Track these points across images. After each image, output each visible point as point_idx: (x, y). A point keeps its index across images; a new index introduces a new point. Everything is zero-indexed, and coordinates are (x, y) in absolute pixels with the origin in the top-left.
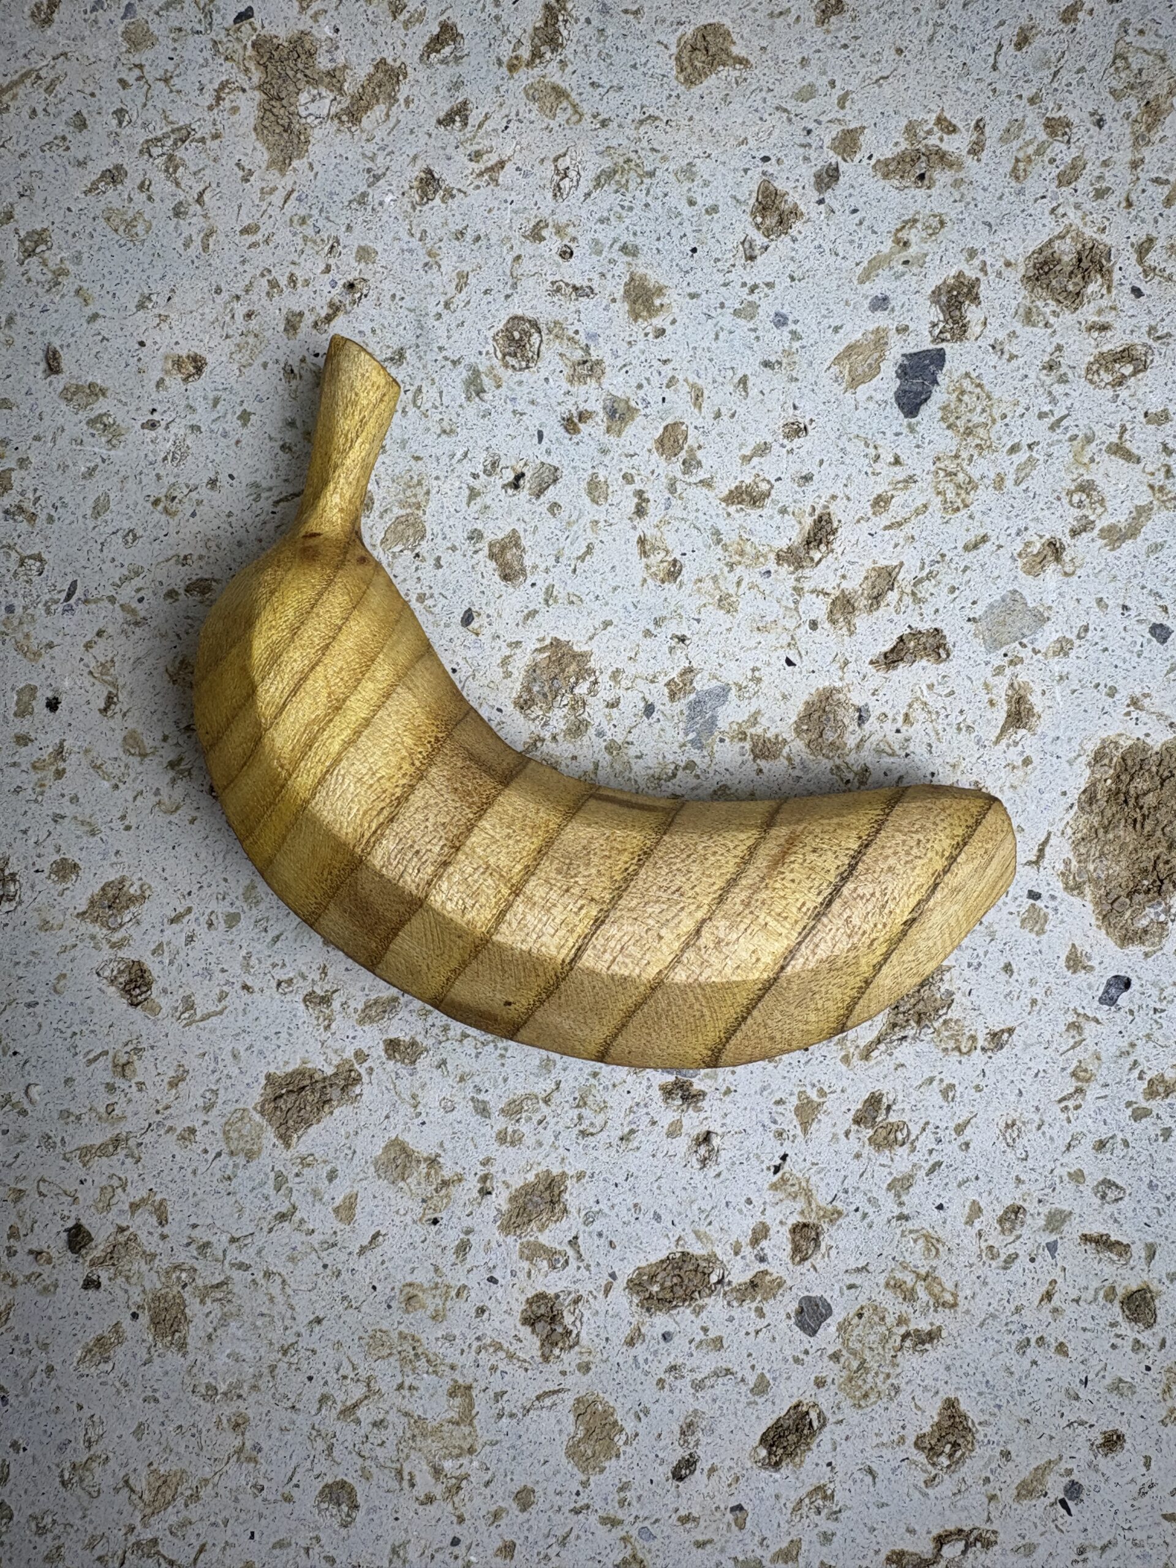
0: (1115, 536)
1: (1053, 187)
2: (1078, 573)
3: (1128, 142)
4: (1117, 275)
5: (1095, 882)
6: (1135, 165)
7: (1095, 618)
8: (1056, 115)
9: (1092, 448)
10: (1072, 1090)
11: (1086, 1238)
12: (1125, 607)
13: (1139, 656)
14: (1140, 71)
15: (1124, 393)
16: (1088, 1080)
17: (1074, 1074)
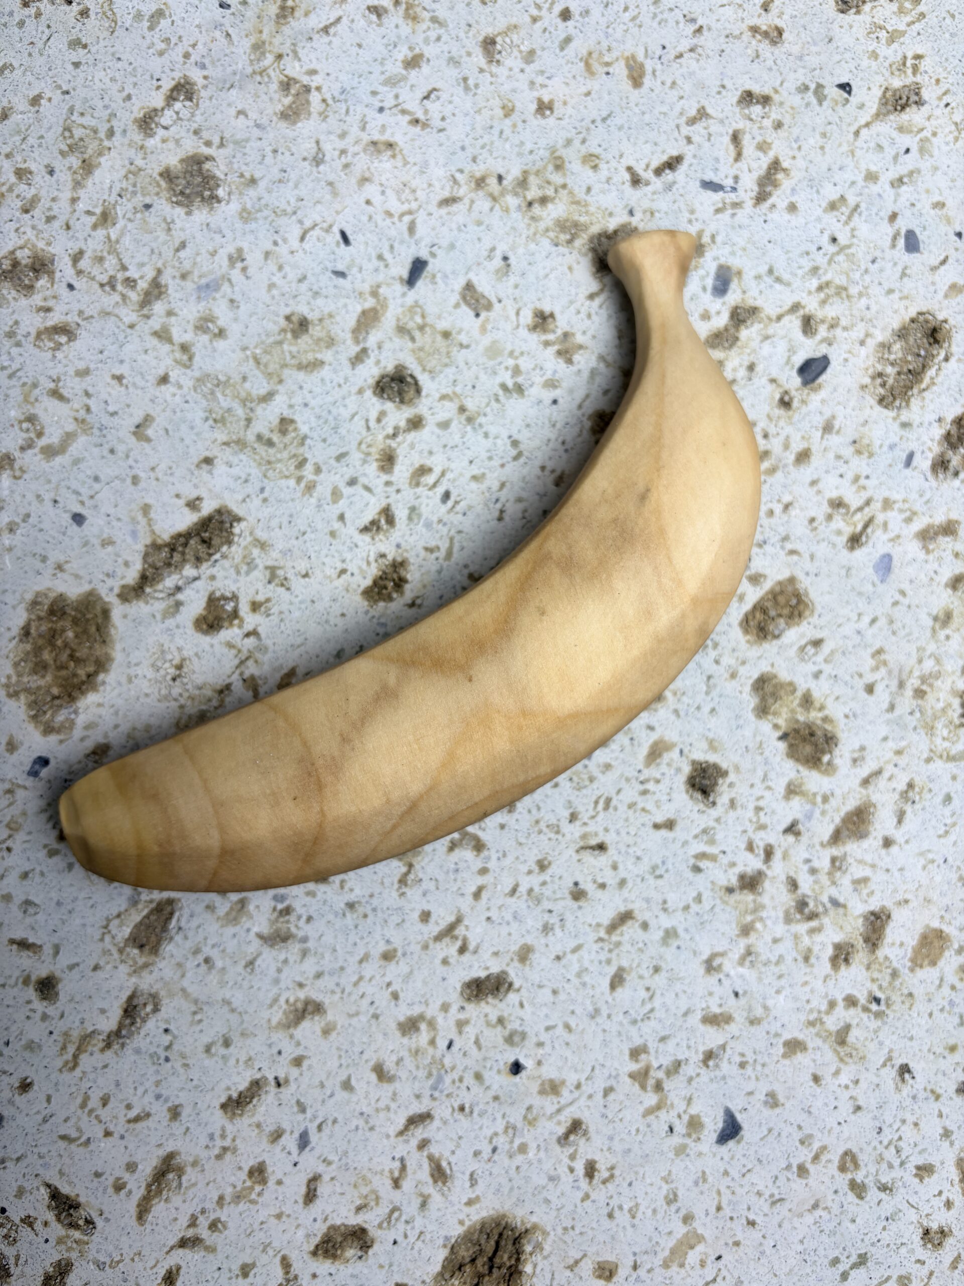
0: (50, 452)
1: (18, 214)
2: (25, 476)
3: (70, 184)
4: (58, 275)
5: (27, 690)
6: (74, 200)
7: (35, 509)
8: (23, 166)
9: (37, 392)
10: (5, 836)
11: (12, 942)
12: (55, 501)
13: (64, 534)
14: (81, 139)
15: (59, 355)
16: (17, 830)
17: (8, 826)
